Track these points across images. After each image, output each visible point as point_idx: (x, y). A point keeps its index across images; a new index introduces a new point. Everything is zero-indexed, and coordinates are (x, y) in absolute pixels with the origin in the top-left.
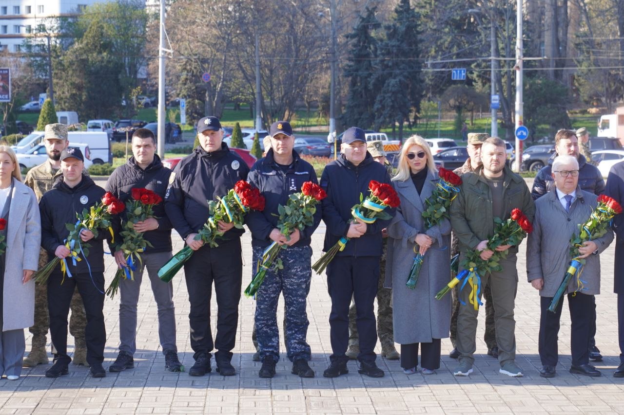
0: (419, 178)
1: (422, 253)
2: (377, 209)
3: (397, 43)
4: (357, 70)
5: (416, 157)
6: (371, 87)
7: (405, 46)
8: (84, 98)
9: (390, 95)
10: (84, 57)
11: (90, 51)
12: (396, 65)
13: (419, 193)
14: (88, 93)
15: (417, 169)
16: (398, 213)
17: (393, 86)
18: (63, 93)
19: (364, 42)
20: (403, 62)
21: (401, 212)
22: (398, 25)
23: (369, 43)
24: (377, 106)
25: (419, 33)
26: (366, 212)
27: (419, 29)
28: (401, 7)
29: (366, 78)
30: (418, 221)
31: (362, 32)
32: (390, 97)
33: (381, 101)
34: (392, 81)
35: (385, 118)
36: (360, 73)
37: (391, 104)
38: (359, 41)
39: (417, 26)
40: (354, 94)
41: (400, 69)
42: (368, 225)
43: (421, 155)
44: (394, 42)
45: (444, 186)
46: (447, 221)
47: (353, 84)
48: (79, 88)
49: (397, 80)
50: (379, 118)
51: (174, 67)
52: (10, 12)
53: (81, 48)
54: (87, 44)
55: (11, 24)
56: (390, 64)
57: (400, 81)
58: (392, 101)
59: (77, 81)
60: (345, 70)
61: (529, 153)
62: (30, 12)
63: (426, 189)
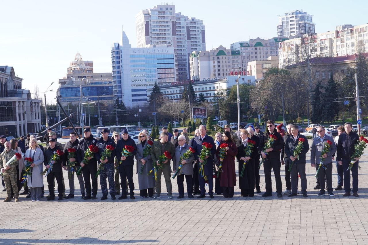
0: (143, 143)
1: (143, 164)
2: (127, 153)
3: (329, 93)
4: (316, 103)
5: (142, 137)
6: (320, 108)
7: (331, 94)
8: (229, 116)
9: (327, 110)
10: (230, 102)
11: (231, 100)
12: (329, 100)
13: (143, 147)
14: (231, 114)
15: (143, 141)
16: (137, 153)
17: (328, 107)
18: (223, 114)
19: (318, 93)
20: (331, 99)
21: (138, 153)
22: (329, 87)
23: (320, 94)
24: (322, 115)
25: (336, 89)
26: (124, 154)
27: (337, 88)
28: (330, 81)
29: (319, 105)
30: (142, 155)
31: (317, 90)
32: (327, 111)
33: (324, 113)
34: (327, 106)
35: (325, 118)
36: (317, 103)
37: (327, 113)
38: (316, 93)
39: (335, 87)
40: (315, 110)
41: (330, 102)
42: (126, 157)
43: (143, 136)
44: (328, 93)
45: (149, 145)
46: (150, 155)
47: (315, 107)
48: (228, 112)
49: (329, 105)
50: (323, 118)
51: (259, 104)
52: (212, 89)
53: (228, 100)
54: (230, 98)
55: (212, 92)
56: (326, 100)
57: (330, 106)
58: (328, 113)
59: (227, 110)
60: (312, 103)
61: (365, 129)
62: (218, 88)
63: (145, 146)
